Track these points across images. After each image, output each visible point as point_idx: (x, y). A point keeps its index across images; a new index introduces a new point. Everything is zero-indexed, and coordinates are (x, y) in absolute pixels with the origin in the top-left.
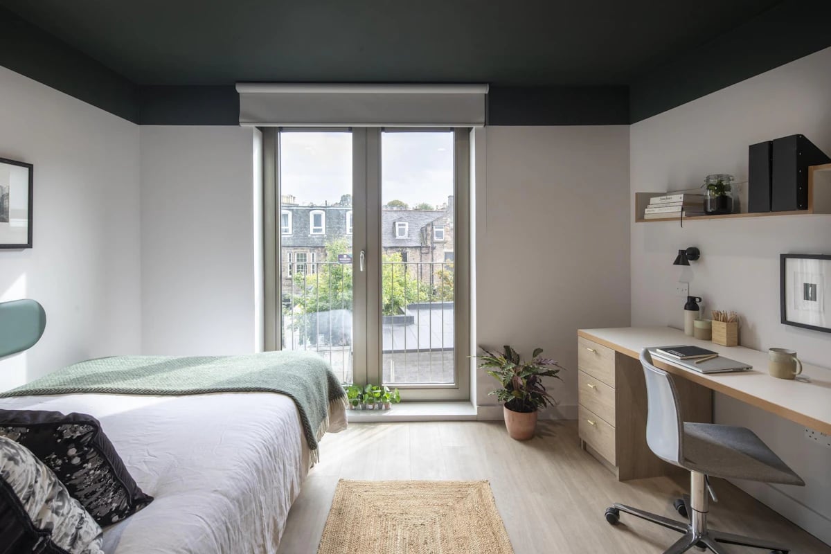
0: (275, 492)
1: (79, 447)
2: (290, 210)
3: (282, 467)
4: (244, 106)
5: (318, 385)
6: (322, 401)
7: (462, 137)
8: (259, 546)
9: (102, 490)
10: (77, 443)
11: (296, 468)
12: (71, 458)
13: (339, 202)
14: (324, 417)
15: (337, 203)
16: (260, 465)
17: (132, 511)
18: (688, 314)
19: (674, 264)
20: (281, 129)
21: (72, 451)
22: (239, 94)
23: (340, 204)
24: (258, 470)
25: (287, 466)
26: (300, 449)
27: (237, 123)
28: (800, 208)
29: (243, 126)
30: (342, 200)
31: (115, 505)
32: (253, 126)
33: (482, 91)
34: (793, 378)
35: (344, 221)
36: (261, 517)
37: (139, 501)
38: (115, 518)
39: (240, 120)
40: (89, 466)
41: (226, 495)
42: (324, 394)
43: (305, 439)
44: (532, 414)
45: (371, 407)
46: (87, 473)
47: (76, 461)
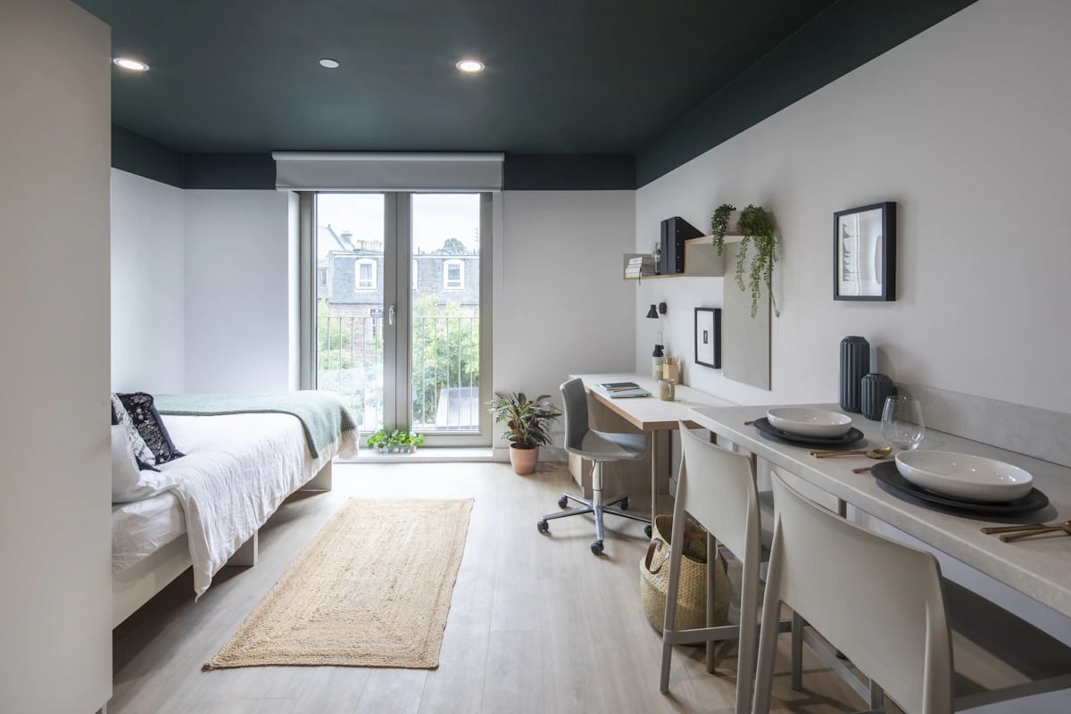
0: (273, 471)
1: (143, 408)
2: (374, 259)
3: (281, 458)
4: (281, 172)
5: (329, 415)
6: (331, 429)
7: (487, 199)
8: (256, 496)
9: (154, 440)
10: (142, 406)
11: (298, 468)
12: (138, 415)
13: (442, 248)
14: (332, 440)
15: (439, 250)
16: (260, 449)
17: (172, 458)
18: (655, 359)
19: (648, 316)
20: (317, 192)
21: (139, 410)
22: (275, 161)
23: (443, 250)
24: (258, 450)
25: (287, 462)
26: (303, 458)
27: (274, 188)
28: (678, 272)
29: (279, 190)
30: (445, 246)
31: (161, 452)
32: (289, 191)
33: (499, 159)
34: (672, 399)
35: (440, 273)
36: (258, 480)
37: (176, 455)
38: (162, 460)
39: (277, 185)
40: (147, 422)
41: (232, 456)
42: (335, 422)
43: (308, 450)
44: (531, 451)
45: (397, 450)
46: (146, 427)
47: (141, 417)
